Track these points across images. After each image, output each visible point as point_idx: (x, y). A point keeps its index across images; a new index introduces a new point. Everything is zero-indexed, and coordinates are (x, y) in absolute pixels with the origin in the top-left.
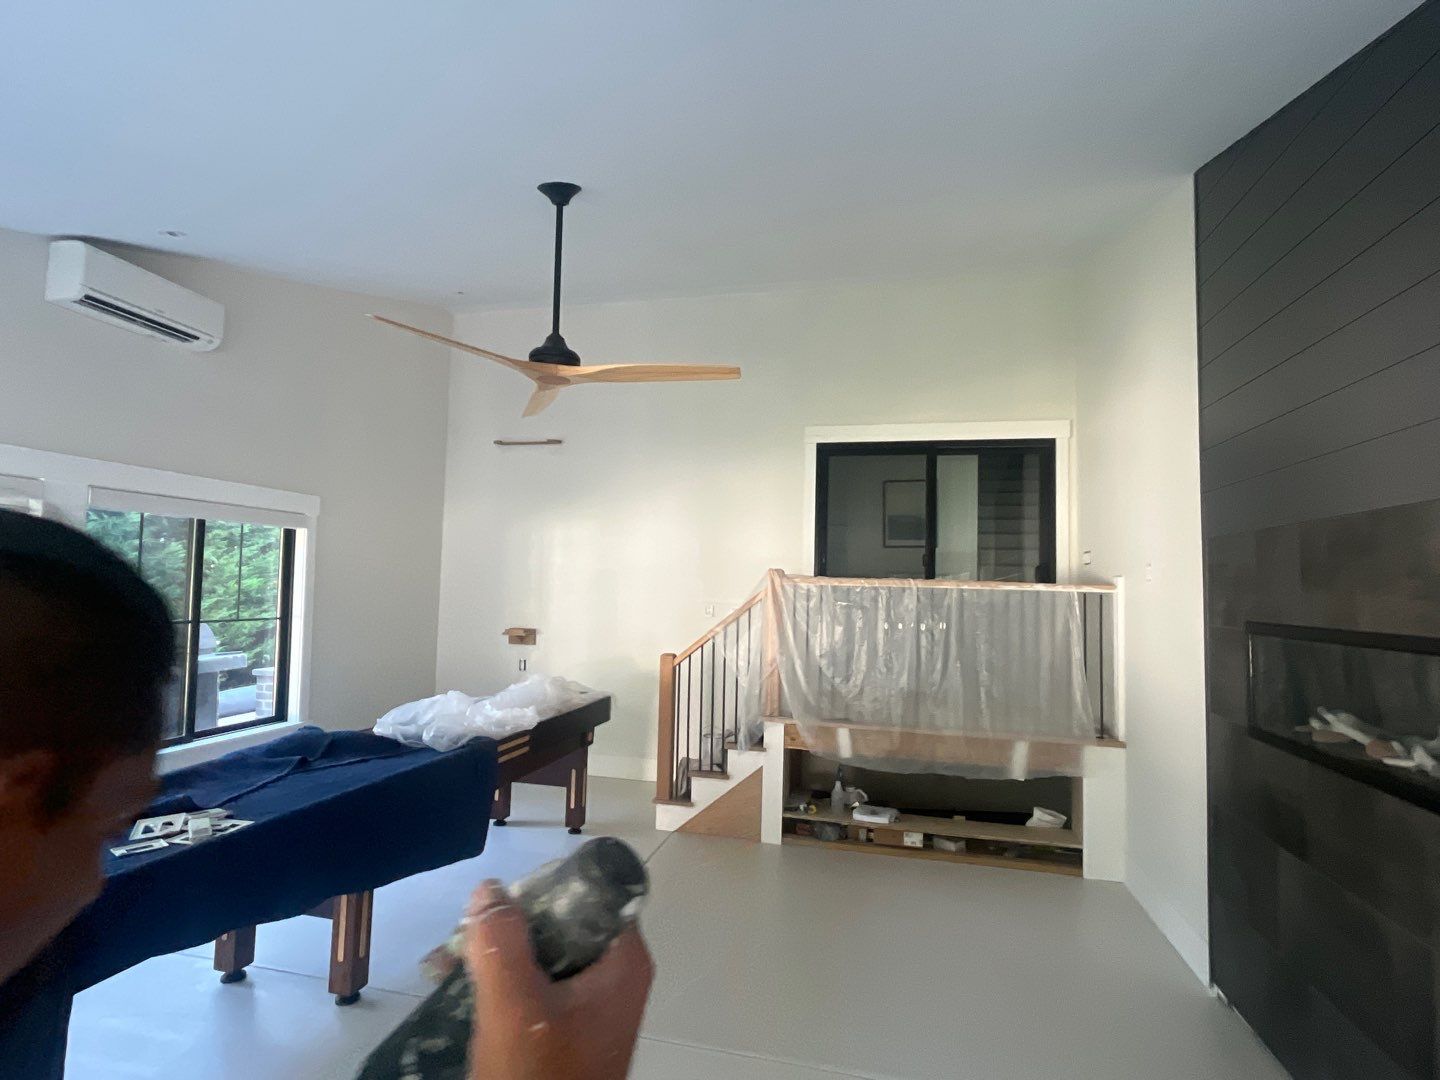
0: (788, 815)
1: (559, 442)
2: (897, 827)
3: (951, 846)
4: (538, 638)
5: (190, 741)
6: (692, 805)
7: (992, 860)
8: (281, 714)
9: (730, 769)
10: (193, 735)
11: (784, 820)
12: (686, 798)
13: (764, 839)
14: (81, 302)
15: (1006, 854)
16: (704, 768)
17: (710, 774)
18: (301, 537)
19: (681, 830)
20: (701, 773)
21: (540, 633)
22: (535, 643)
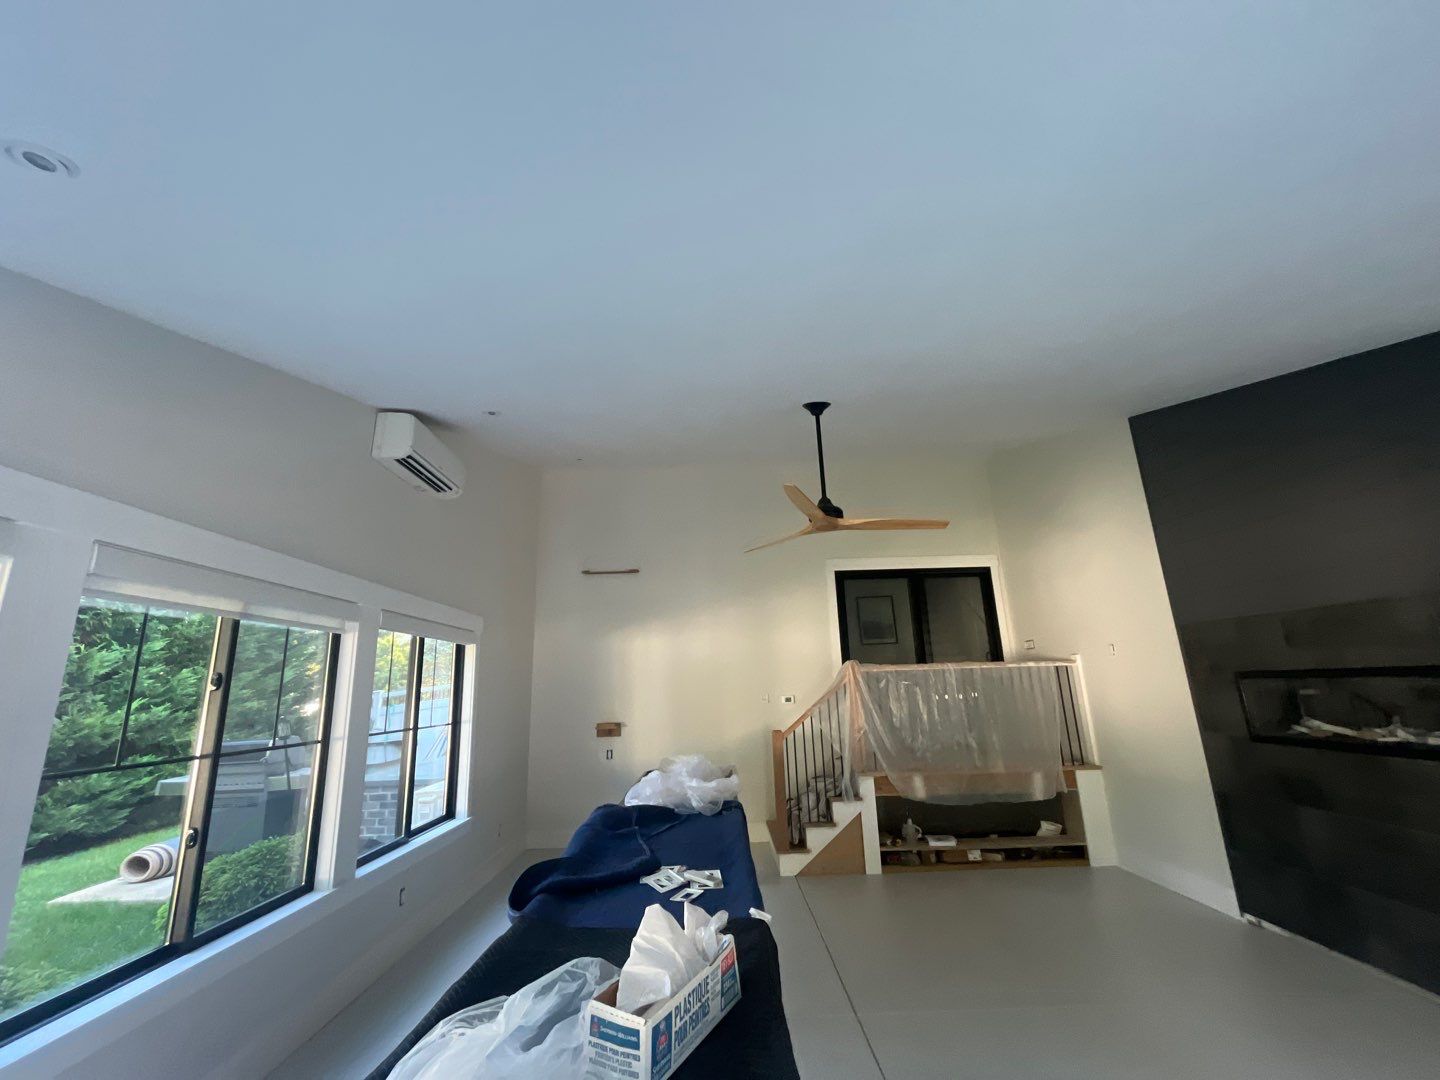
0: (885, 849)
1: (636, 571)
2: (962, 847)
3: (999, 857)
4: (624, 731)
5: (410, 841)
6: (808, 852)
7: (1026, 862)
8: (450, 814)
9: (836, 817)
10: (411, 834)
11: (882, 853)
12: (800, 846)
13: (869, 871)
14: (398, 461)
15: (1035, 858)
17: (818, 824)
18: (470, 649)
19: (801, 874)
20: (810, 823)
21: (625, 726)
22: (620, 735)
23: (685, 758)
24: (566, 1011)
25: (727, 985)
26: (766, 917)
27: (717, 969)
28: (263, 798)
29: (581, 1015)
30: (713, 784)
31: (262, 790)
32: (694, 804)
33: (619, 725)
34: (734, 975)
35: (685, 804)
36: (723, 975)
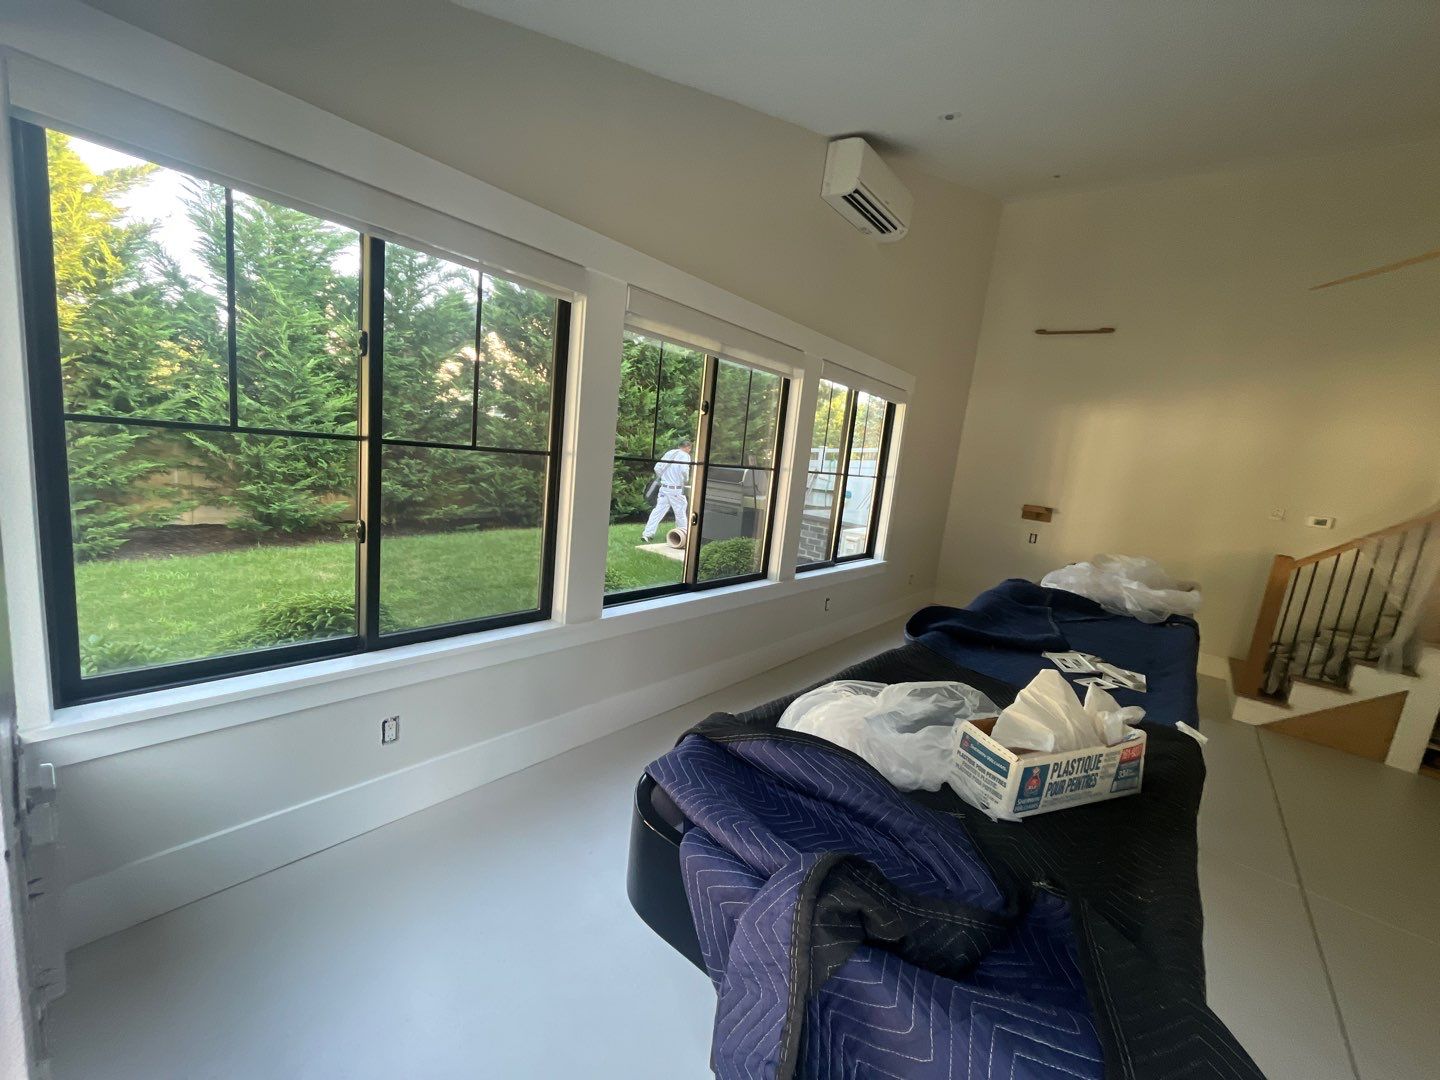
1: (1111, 330)
4: (1054, 517)
5: (833, 566)
6: (1288, 707)
8: (870, 553)
9: (1354, 683)
10: (837, 561)
11: (1429, 750)
12: (1280, 697)
13: (1389, 762)
14: (845, 197)
16: (1309, 675)
17: (1318, 682)
18: (900, 411)
19: (1267, 727)
20: (1304, 678)
21: (1057, 512)
22: (1049, 521)
23: (1127, 559)
24: (941, 719)
25: (1124, 773)
26: (1200, 737)
27: (1115, 753)
28: (741, 510)
29: (954, 728)
30: (1162, 593)
31: (740, 505)
32: (1129, 606)
33: (1049, 511)
34: (1137, 769)
35: (1116, 602)
36: (1122, 762)
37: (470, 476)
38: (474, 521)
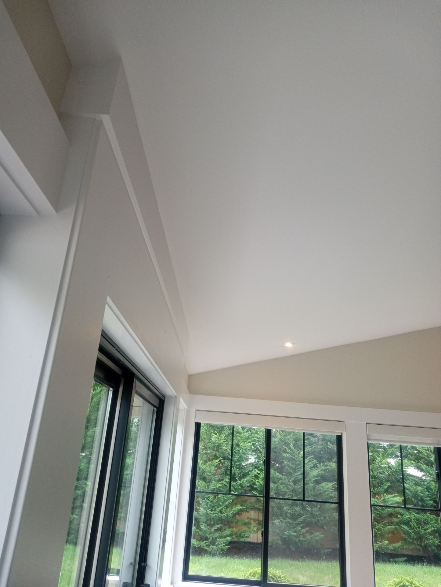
37: (395, 520)
38: (403, 556)
